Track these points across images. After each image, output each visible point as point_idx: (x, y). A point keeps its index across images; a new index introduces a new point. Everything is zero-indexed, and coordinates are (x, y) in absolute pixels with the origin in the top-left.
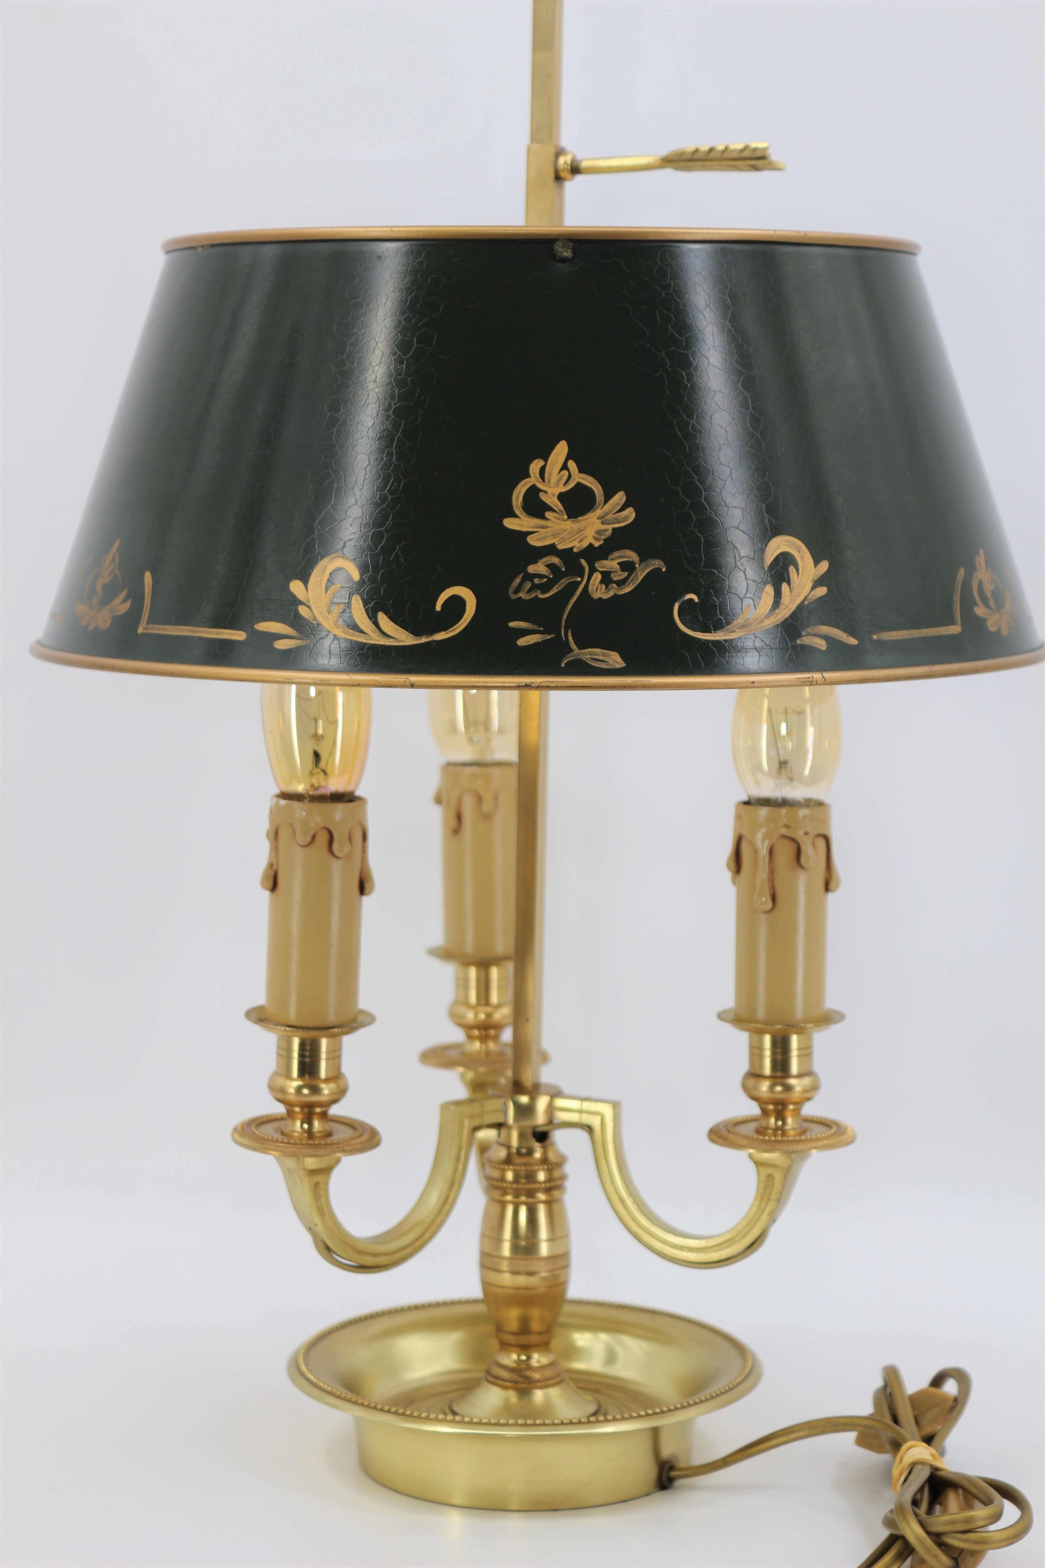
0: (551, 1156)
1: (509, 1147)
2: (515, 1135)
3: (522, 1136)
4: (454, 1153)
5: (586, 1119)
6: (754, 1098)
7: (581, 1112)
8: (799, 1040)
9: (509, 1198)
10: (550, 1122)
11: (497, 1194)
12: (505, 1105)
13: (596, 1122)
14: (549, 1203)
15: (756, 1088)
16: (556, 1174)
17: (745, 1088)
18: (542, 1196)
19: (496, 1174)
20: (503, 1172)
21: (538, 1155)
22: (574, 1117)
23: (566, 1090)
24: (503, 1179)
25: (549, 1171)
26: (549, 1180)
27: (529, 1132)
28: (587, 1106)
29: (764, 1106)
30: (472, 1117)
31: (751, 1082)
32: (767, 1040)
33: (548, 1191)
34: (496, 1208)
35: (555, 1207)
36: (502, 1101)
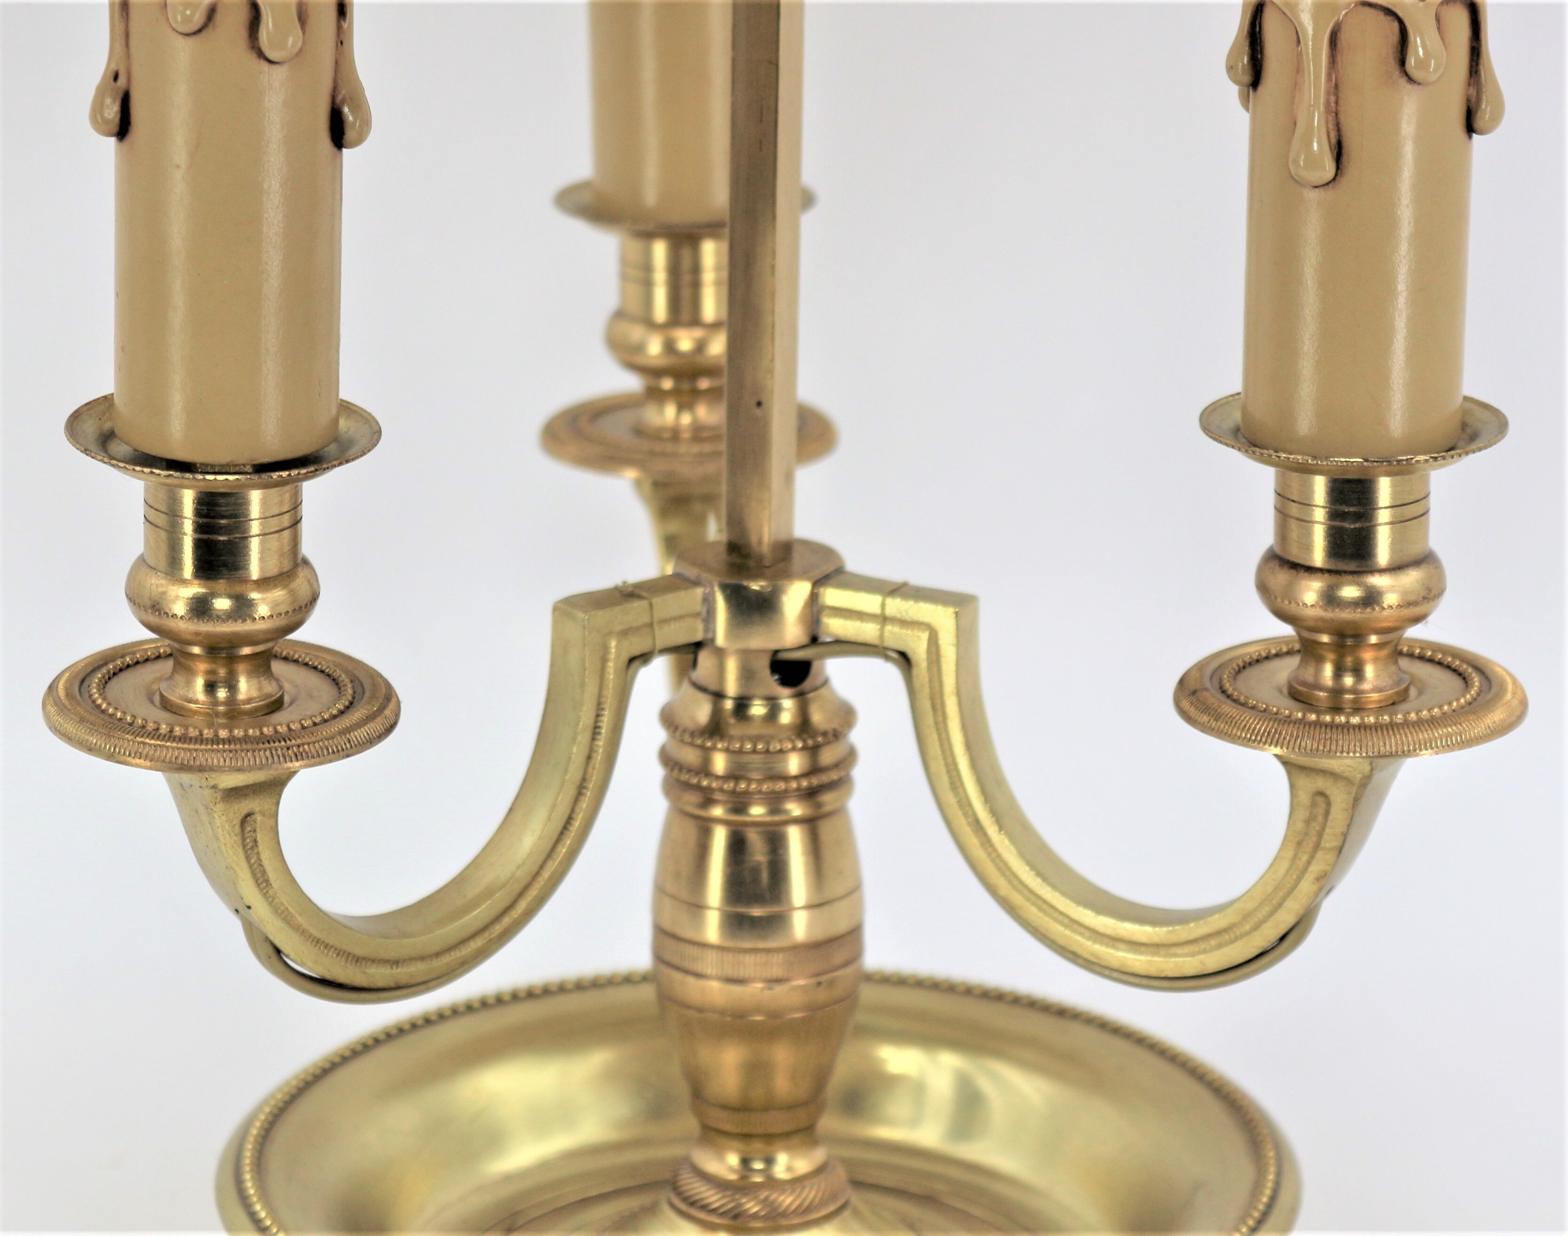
0: (817, 717)
1: (718, 696)
2: (732, 667)
3: (747, 674)
4: (586, 717)
5: (895, 636)
6: (1283, 615)
7: (883, 619)
8: (1394, 486)
9: (718, 811)
10: (814, 640)
11: (691, 799)
12: (708, 602)
13: (918, 647)
14: (811, 823)
15: (1289, 593)
16: (827, 756)
17: (1263, 588)
18: (795, 809)
19: (690, 756)
20: (707, 753)
21: (786, 717)
22: (868, 631)
23: (853, 564)
24: (705, 770)
25: (813, 751)
26: (814, 770)
27: (763, 665)
28: (895, 606)
29: (1306, 634)
30: (624, 633)
31: (1280, 578)
32: (1320, 486)
33: (811, 794)
34: (691, 830)
35: (826, 828)
36: (699, 591)
